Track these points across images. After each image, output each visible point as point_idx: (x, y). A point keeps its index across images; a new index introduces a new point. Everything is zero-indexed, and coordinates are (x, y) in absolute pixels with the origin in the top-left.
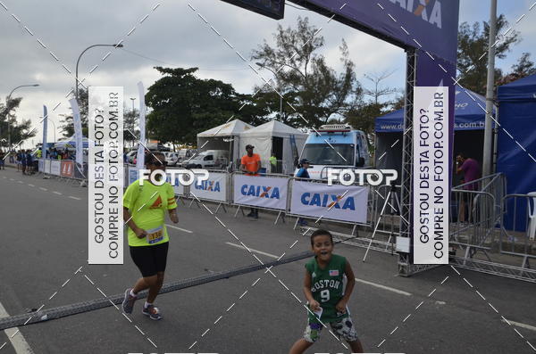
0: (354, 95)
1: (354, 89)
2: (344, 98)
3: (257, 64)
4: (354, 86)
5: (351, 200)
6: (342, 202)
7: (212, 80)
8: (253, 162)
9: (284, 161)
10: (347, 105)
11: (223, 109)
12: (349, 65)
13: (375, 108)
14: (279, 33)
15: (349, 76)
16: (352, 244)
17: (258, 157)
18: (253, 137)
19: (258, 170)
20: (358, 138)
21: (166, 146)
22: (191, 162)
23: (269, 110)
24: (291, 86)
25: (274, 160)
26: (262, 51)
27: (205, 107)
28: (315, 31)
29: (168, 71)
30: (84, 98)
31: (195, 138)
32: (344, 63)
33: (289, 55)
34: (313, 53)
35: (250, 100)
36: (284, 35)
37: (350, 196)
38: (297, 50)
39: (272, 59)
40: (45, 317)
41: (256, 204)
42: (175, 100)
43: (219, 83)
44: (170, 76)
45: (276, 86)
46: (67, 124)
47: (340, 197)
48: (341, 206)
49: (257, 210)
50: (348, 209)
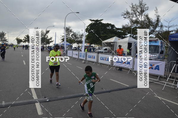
0: (160, 28)
1: (160, 25)
2: (155, 29)
3: (124, 17)
4: (160, 24)
5: (158, 66)
6: (154, 67)
7: (108, 23)
8: (121, 51)
9: (132, 51)
10: (157, 31)
11: (111, 33)
12: (158, 17)
13: (168, 32)
14: (132, 6)
15: (158, 21)
16: (158, 83)
17: (123, 49)
18: (121, 43)
19: (122, 54)
20: (161, 43)
21: (92, 45)
22: (100, 51)
23: (127, 33)
24: (135, 25)
25: (128, 51)
26: (126, 13)
27: (105, 32)
28: (145, 5)
29: (93, 20)
30: (68, 30)
31: (101, 43)
32: (156, 16)
33: (135, 14)
34: (144, 12)
35: (120, 30)
36: (133, 6)
37: (158, 65)
38: (138, 12)
39: (129, 15)
40: (48, 100)
41: (121, 66)
42: (95, 30)
43: (110, 25)
44: (94, 22)
45: (130, 25)
46: (62, 38)
47: (154, 65)
48: (154, 69)
49: (122, 68)
50: (157, 70)
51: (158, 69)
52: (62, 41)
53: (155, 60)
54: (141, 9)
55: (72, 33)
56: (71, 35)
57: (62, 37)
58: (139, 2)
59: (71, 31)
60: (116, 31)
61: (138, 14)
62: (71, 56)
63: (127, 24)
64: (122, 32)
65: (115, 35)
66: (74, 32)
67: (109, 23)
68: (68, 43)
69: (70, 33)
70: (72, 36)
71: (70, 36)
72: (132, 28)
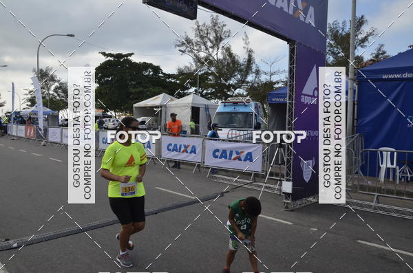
0: (254, 75)
1: (254, 71)
2: (246, 77)
3: (180, 50)
4: (254, 68)
5: (250, 154)
6: (243, 156)
7: (145, 63)
8: (176, 126)
9: (200, 125)
10: (248, 82)
11: (153, 85)
12: (250, 52)
13: (270, 85)
14: (196, 27)
15: (250, 61)
17: (180, 122)
18: (177, 107)
19: (180, 132)
20: (256, 107)
21: (109, 113)
23: (189, 86)
24: (206, 67)
25: (193, 124)
26: (184, 40)
27: (139, 84)
28: (224, 25)
29: (110, 55)
30: (44, 76)
31: (132, 107)
32: (246, 50)
33: (205, 44)
34: (223, 42)
35: (174, 79)
36: (200, 28)
37: (249, 151)
38: (210, 40)
39: (192, 47)
40: (15, 245)
41: (178, 158)
42: (116, 78)
43: (150, 66)
44: (111, 59)
45: (194, 67)
46: (29, 96)
47: (242, 152)
48: (243, 159)
49: (179, 162)
50: (248, 161)
51: (251, 161)
52: (29, 103)
53: (246, 142)
54: (216, 35)
55: (57, 84)
56: (53, 88)
57: (27, 92)
58: (210, 19)
59: (53, 79)
60: (164, 81)
61: (209, 44)
62: (59, 141)
63: (189, 65)
64: (178, 82)
65: (162, 89)
66: (61, 81)
67: (148, 62)
68: (48, 110)
69: (51, 83)
70: (56, 92)
71: (51, 92)
72: (200, 74)
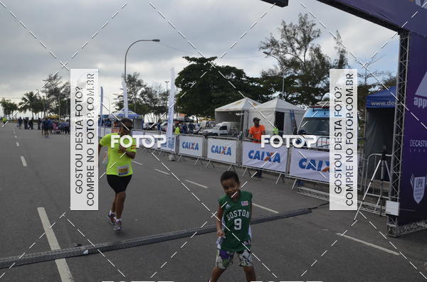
3: (264, 52)
7: (227, 67)
8: (260, 132)
9: (284, 132)
12: (342, 53)
13: (364, 88)
14: (283, 27)
15: (342, 62)
17: (263, 127)
22: (210, 131)
23: (273, 90)
24: (292, 70)
25: (276, 131)
26: (269, 42)
27: (222, 88)
28: (314, 25)
29: (194, 59)
30: (132, 81)
31: (214, 112)
32: (337, 51)
33: (291, 45)
34: (311, 43)
36: (287, 29)
38: (297, 40)
39: (277, 49)
40: (86, 252)
41: (260, 166)
43: (233, 69)
44: (195, 63)
45: (279, 70)
46: (118, 101)
49: (261, 171)
52: (118, 107)
54: (304, 35)
55: (143, 89)
56: (139, 92)
57: (116, 97)
58: (298, 18)
59: (139, 84)
60: (248, 85)
61: (296, 45)
63: (273, 68)
64: (262, 86)
66: (147, 86)
67: (232, 66)
68: (134, 113)
69: (138, 88)
70: (142, 97)
71: (138, 97)
72: (285, 77)
